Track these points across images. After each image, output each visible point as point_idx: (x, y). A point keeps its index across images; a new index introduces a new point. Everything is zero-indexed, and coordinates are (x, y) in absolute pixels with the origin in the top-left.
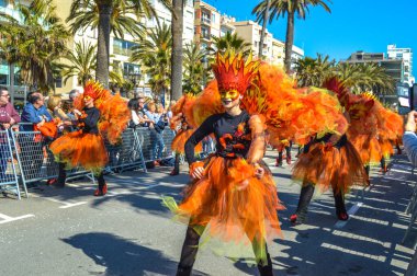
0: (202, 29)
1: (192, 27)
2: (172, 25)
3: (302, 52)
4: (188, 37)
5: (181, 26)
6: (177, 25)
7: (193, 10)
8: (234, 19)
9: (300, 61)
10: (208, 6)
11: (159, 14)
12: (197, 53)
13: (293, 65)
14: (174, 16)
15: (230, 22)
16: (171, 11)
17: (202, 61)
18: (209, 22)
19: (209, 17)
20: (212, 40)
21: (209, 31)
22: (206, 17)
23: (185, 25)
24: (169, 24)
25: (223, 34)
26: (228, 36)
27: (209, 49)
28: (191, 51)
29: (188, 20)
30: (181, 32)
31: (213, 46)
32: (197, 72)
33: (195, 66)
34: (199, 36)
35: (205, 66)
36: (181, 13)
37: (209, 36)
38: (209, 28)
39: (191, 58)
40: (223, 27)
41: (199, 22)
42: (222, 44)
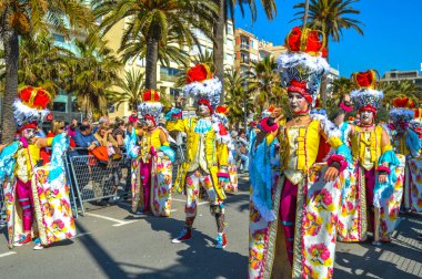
0: (243, 54)
1: (232, 53)
2: (214, 53)
3: (337, 73)
4: (229, 62)
5: (222, 53)
6: (218, 52)
7: (232, 38)
8: (271, 44)
9: (336, 81)
10: (247, 33)
11: (201, 42)
12: (238, 76)
13: (329, 86)
14: (215, 44)
15: (269, 47)
16: (212, 40)
17: (242, 85)
18: (248, 48)
19: (248, 43)
20: (251, 64)
21: (248, 56)
22: (245, 44)
23: (225, 51)
24: (210, 51)
25: (262, 59)
26: (266, 60)
27: (249, 73)
28: (231, 75)
29: (229, 47)
30: (222, 59)
31: (252, 70)
32: (238, 94)
33: (236, 89)
34: (238, 61)
35: (245, 89)
36: (222, 41)
37: (249, 61)
38: (248, 53)
39: (232, 82)
40: (262, 52)
41: (239, 48)
42: (260, 68)
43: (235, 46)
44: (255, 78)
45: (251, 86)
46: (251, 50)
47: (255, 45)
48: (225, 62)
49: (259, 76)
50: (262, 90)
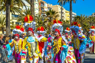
0: (42, 9)
1: (38, 8)
3: (76, 14)
4: (37, 12)
5: (34, 9)
6: (32, 8)
7: (38, 3)
9: (75, 17)
10: (43, 1)
11: (26, 5)
12: (40, 17)
13: (73, 19)
14: (31, 6)
15: (51, 6)
16: (30, 4)
17: (42, 20)
19: (43, 5)
20: (45, 12)
21: (44, 10)
22: (42, 5)
23: (35, 8)
24: (30, 8)
25: (49, 10)
26: (50, 11)
27: (44, 16)
28: (38, 16)
29: (36, 6)
31: (45, 15)
32: (41, 23)
33: (40, 22)
34: (40, 11)
35: (43, 21)
36: (34, 4)
37: (44, 11)
38: (44, 8)
39: (38, 19)
40: (48, 8)
41: (40, 7)
42: (48, 14)
43: (39, 6)
44: (46, 17)
45: (45, 20)
46: (45, 7)
47: (46, 5)
48: (35, 12)
49: (48, 16)
50: (49, 22)
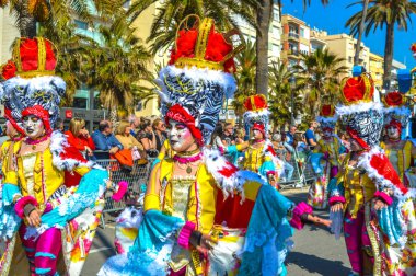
0: (291, 44)
1: (279, 43)
2: (257, 43)
4: (275, 54)
5: (267, 43)
6: (261, 42)
7: (279, 25)
8: (325, 33)
10: (297, 20)
11: (243, 30)
12: (285, 71)
14: (259, 33)
15: (322, 36)
16: (256, 28)
17: (290, 81)
18: (297, 37)
19: (297, 32)
20: (300, 57)
21: (298, 47)
22: (294, 32)
23: (270, 40)
24: (253, 41)
25: (314, 51)
26: (319, 51)
27: (298, 67)
28: (278, 69)
29: (275, 35)
30: (266, 50)
31: (301, 64)
32: (284, 91)
33: (282, 85)
34: (286, 52)
35: (293, 85)
36: (267, 29)
37: (298, 53)
38: (297, 43)
39: (277, 77)
40: (313, 42)
41: (286, 37)
42: (311, 61)
43: (282, 36)
44: (304, 72)
45: (300, 82)
46: (301, 40)
47: (306, 34)
48: (270, 53)
49: (310, 71)
50: (312, 87)
